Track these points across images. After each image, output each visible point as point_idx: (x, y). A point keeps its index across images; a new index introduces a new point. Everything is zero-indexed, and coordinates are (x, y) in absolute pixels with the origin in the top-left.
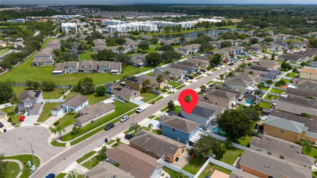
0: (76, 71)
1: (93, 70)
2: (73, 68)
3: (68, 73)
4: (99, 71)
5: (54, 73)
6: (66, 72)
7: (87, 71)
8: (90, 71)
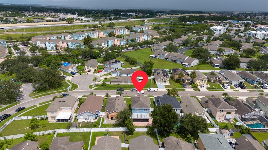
0: (164, 58)
1: (174, 60)
2: (163, 55)
3: (159, 58)
4: (177, 62)
5: (150, 56)
6: (158, 57)
7: (170, 60)
8: (172, 60)
